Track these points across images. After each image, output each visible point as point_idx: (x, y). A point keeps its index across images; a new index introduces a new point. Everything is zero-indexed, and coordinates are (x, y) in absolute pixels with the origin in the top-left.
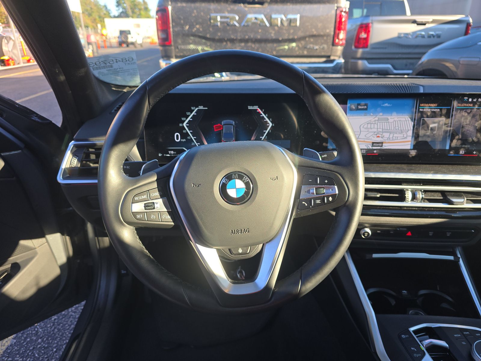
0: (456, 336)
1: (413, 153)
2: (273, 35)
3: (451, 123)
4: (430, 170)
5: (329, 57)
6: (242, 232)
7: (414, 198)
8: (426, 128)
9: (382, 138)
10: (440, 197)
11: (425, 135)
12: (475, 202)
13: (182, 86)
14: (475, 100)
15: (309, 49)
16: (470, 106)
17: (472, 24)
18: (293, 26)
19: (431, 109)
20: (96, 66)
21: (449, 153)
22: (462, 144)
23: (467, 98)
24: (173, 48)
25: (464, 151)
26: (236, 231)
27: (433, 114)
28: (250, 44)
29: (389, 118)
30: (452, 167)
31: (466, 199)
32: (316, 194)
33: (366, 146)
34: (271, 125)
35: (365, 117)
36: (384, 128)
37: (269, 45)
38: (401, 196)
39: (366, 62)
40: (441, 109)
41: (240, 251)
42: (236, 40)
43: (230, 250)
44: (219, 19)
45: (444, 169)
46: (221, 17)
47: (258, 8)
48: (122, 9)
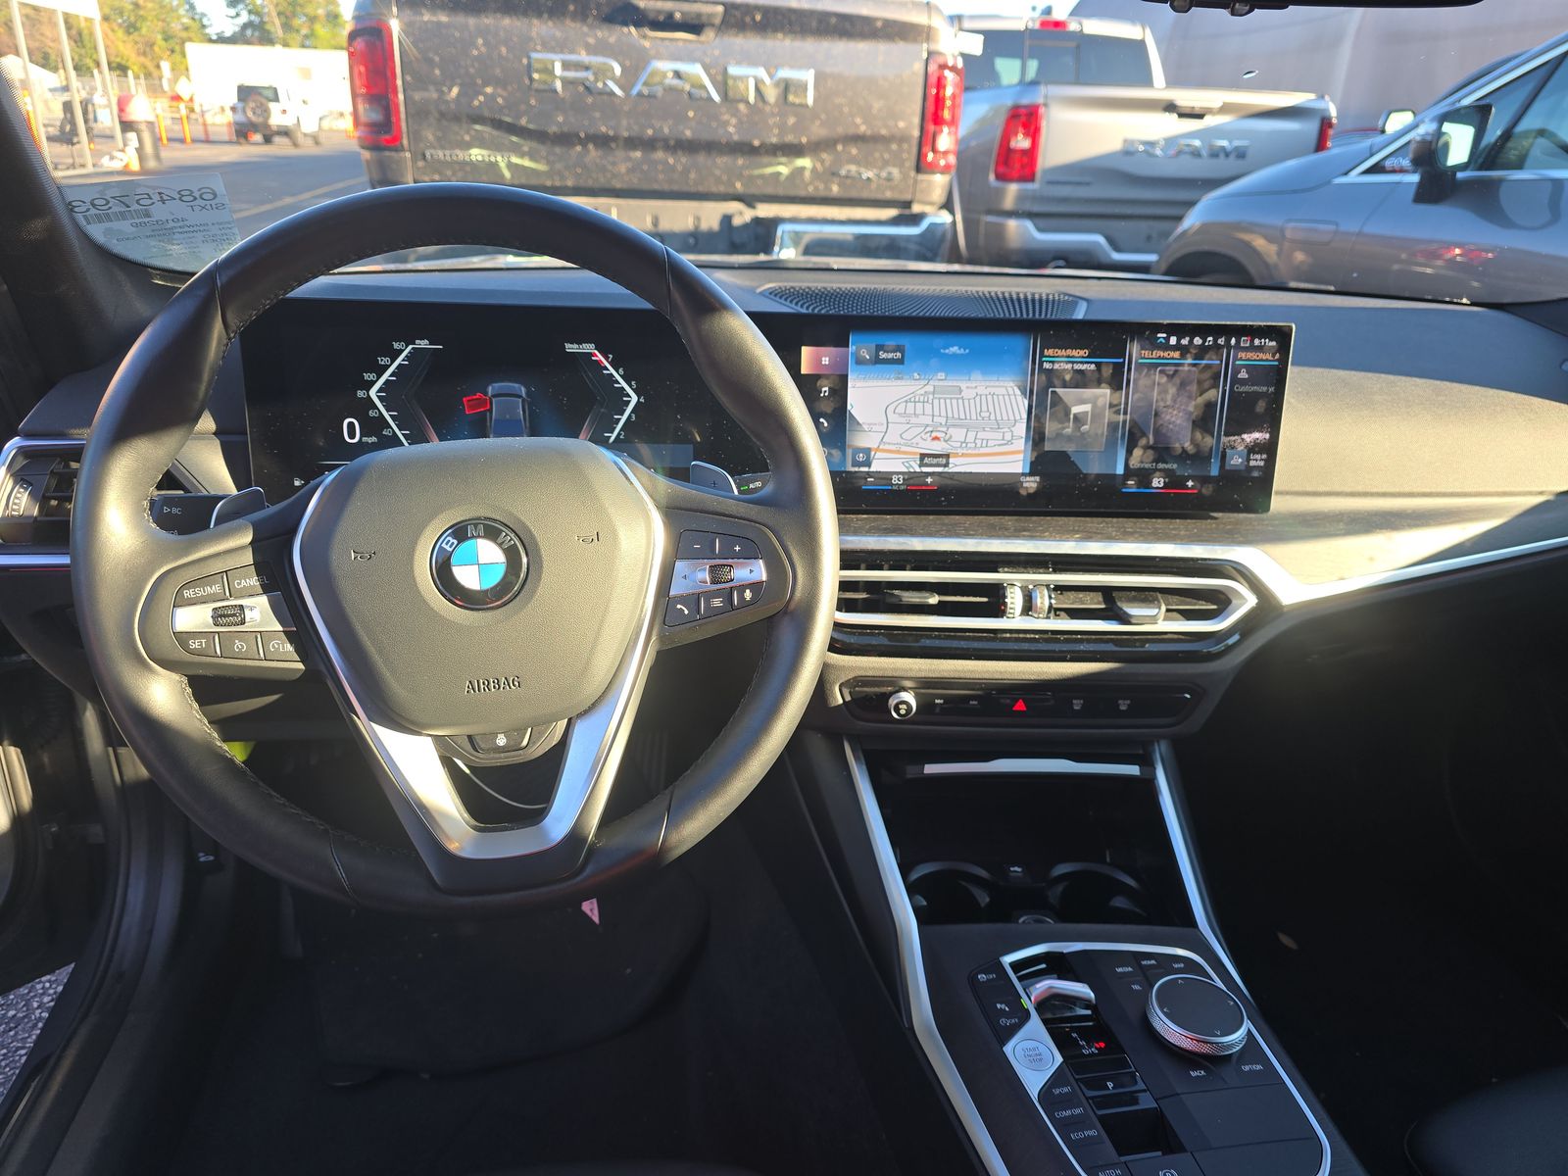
0: (1119, 970)
1: (1031, 484)
2: (733, 131)
3: (1126, 404)
4: (1073, 530)
5: (908, 204)
6: (499, 688)
7: (1028, 608)
8: (1061, 414)
9: (946, 441)
10: (1099, 603)
11: (1059, 436)
12: (1189, 615)
13: (322, 280)
14: (1185, 341)
15: (847, 177)
16: (1173, 358)
17: (1334, 121)
18: (794, 104)
19: (1073, 363)
20: (93, 211)
21: (1125, 485)
22: (1157, 461)
23: (1165, 335)
24: (408, 155)
25: (1163, 480)
26: (484, 683)
27: (1079, 377)
28: (660, 155)
29: (963, 385)
30: (1135, 523)
31: (1164, 608)
32: (713, 583)
33: (903, 463)
34: (634, 399)
35: (899, 382)
36: (950, 415)
37: (722, 161)
38: (993, 601)
39: (1029, 225)
40: (1098, 365)
41: (501, 741)
42: (615, 139)
43: (470, 737)
44: (558, 70)
45: (1113, 527)
46: (566, 66)
47: (685, 41)
48: (250, 12)
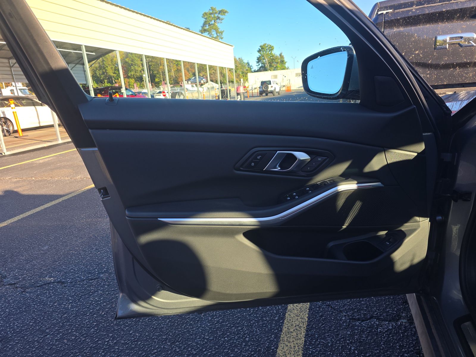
42: (469, 63)
46: (451, 38)
48: (262, 64)
